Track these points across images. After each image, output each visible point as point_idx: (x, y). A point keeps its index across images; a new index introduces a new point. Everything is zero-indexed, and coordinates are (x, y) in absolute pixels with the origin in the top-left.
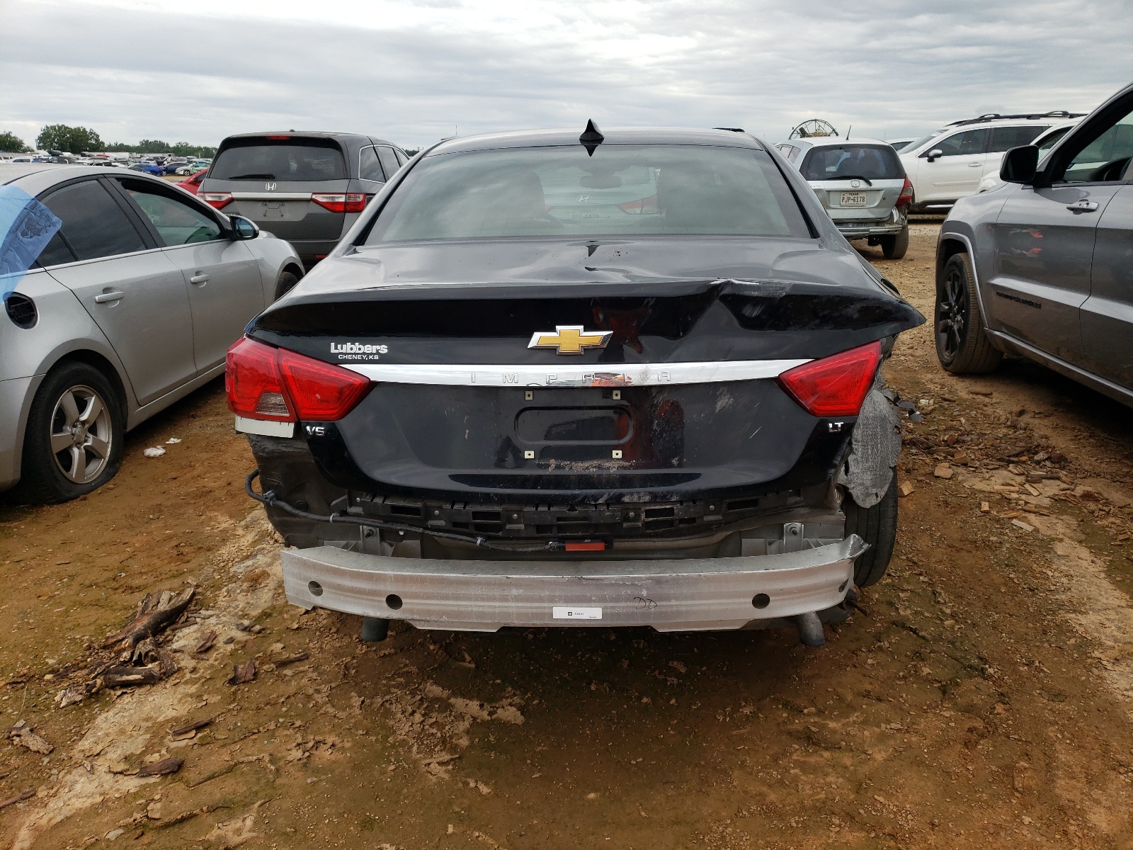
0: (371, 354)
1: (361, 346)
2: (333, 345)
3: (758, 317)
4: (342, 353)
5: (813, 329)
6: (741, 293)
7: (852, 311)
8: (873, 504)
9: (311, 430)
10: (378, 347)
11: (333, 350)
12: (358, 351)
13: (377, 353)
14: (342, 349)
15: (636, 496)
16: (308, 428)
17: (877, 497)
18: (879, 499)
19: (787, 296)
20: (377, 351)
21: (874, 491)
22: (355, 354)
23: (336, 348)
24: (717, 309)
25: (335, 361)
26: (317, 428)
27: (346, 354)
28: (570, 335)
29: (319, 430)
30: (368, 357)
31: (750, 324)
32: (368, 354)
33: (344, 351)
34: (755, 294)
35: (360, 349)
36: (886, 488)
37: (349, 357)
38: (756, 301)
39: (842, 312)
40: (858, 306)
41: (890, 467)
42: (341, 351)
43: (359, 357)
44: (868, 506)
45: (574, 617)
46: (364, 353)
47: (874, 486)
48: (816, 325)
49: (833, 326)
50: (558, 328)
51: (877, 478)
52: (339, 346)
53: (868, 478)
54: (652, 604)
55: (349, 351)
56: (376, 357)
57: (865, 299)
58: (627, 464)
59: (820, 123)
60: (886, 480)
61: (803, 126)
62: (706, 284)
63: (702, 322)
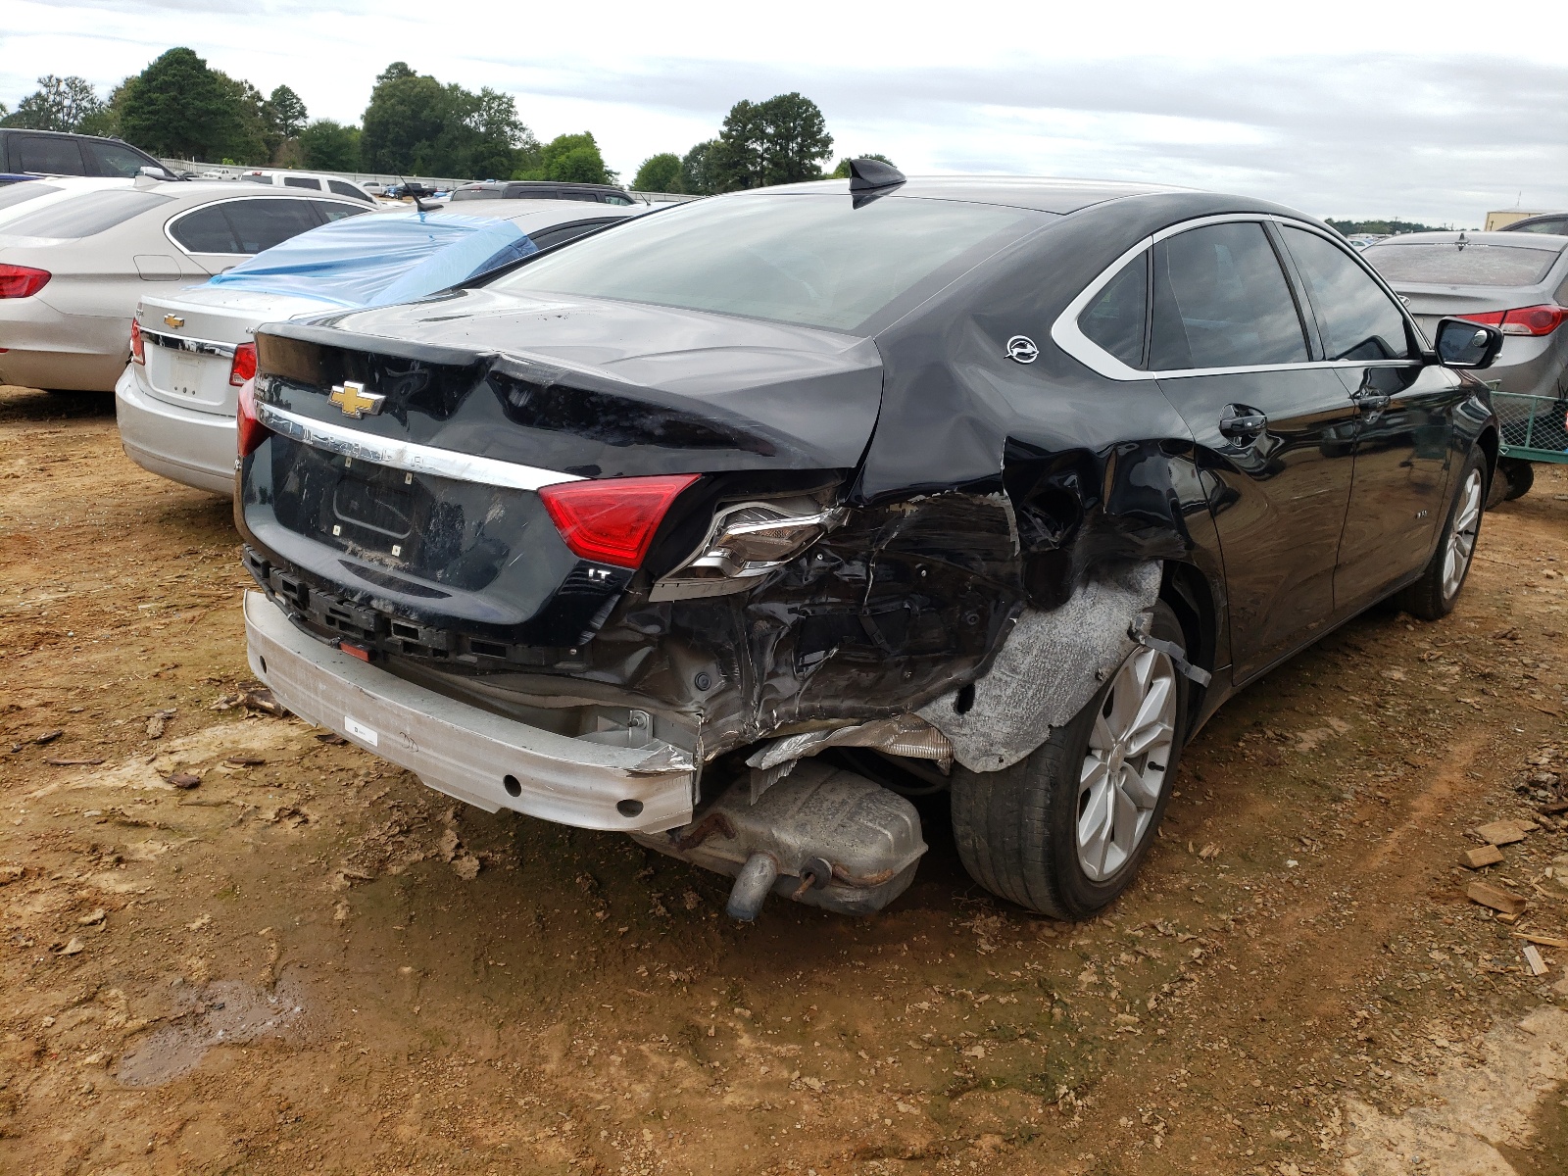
3: (525, 408)
5: (592, 438)
6: (507, 373)
7: (650, 422)
8: (988, 770)
15: (382, 603)
17: (1001, 761)
18: (1003, 766)
19: (556, 388)
21: (1002, 751)
24: (483, 390)
28: (354, 394)
31: (519, 416)
34: (520, 376)
36: (1023, 754)
38: (524, 386)
39: (636, 423)
40: (662, 418)
41: (1050, 726)
44: (978, 769)
45: (358, 735)
47: (1006, 745)
48: (596, 433)
49: (620, 439)
50: (347, 383)
51: (1017, 734)
53: (1002, 730)
54: (415, 746)
57: (669, 410)
58: (402, 565)
60: (1031, 741)
62: (472, 354)
63: (469, 403)
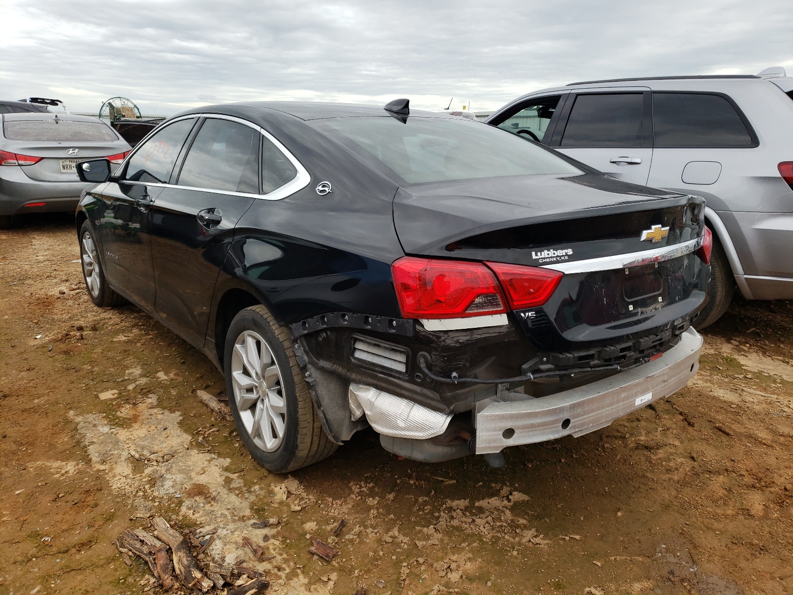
0: (563, 256)
1: (555, 252)
2: (533, 253)
4: (542, 258)
9: (525, 316)
10: (566, 251)
11: (534, 257)
12: (553, 256)
13: (567, 255)
14: (541, 255)
16: (522, 315)
20: (566, 253)
22: (551, 257)
23: (536, 255)
25: (536, 264)
26: (530, 314)
27: (544, 258)
29: (531, 314)
30: (561, 258)
32: (560, 257)
33: (543, 256)
34: (698, 202)
35: (554, 254)
37: (548, 260)
42: (541, 257)
43: (555, 259)
45: (643, 401)
46: (558, 256)
52: (539, 254)
54: (667, 383)
55: (547, 256)
56: (567, 258)
58: (664, 304)
59: (124, 100)
61: (111, 101)
